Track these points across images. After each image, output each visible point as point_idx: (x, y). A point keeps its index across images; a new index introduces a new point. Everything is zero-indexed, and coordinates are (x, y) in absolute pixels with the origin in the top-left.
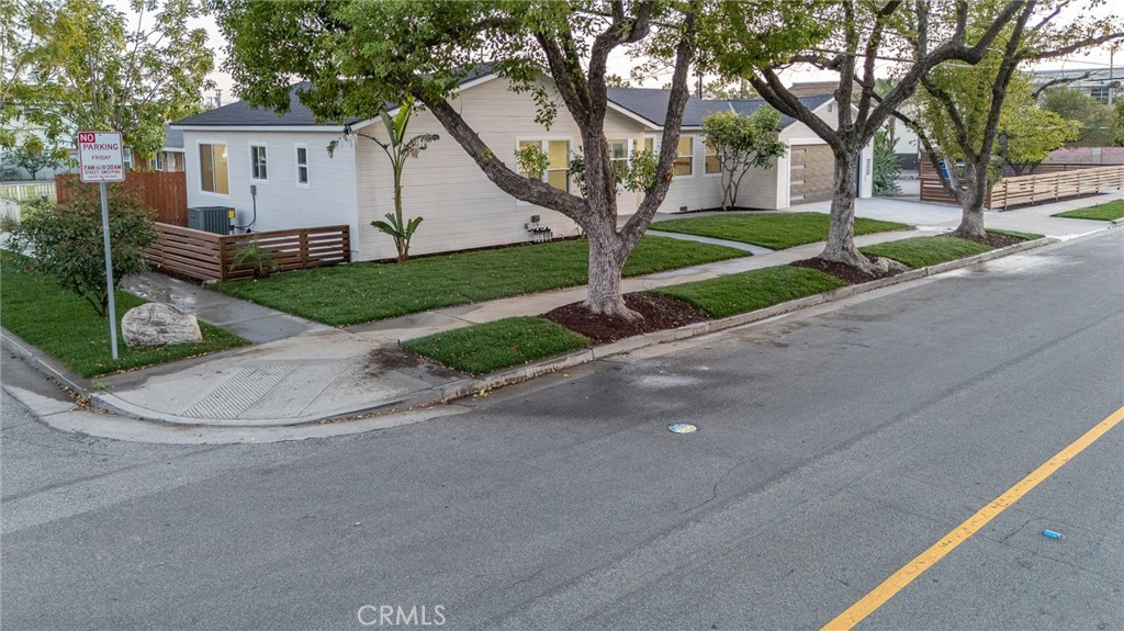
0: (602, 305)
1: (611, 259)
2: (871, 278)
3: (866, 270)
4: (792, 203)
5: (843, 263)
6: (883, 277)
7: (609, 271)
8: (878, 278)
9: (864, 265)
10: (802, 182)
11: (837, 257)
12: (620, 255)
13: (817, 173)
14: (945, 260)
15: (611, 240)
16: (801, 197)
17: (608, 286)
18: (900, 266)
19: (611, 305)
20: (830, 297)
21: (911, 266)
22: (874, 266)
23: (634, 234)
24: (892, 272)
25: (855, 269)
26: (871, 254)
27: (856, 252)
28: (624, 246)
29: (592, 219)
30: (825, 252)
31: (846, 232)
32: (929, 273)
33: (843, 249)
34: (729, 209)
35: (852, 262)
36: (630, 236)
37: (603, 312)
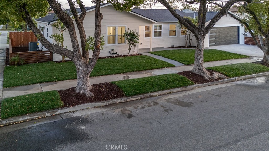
0: (80, 90)
1: (83, 74)
2: (207, 81)
3: (206, 78)
4: (210, 46)
5: (198, 74)
6: (213, 81)
7: (82, 78)
8: (211, 81)
9: (207, 75)
10: (215, 39)
11: (196, 72)
12: (86, 73)
13: (221, 36)
14: (247, 74)
15: (83, 67)
16: (215, 44)
17: (82, 83)
18: (223, 76)
19: (83, 90)
20: (184, 89)
21: (228, 76)
22: (211, 76)
23: (91, 66)
24: (219, 78)
25: (202, 77)
26: (211, 71)
27: (204, 70)
28: (87, 69)
29: (75, 59)
30: (193, 70)
31: (200, 63)
32: (237, 79)
33: (199, 69)
34: (188, 47)
35: (202, 74)
36: (90, 66)
37: (79, 92)
